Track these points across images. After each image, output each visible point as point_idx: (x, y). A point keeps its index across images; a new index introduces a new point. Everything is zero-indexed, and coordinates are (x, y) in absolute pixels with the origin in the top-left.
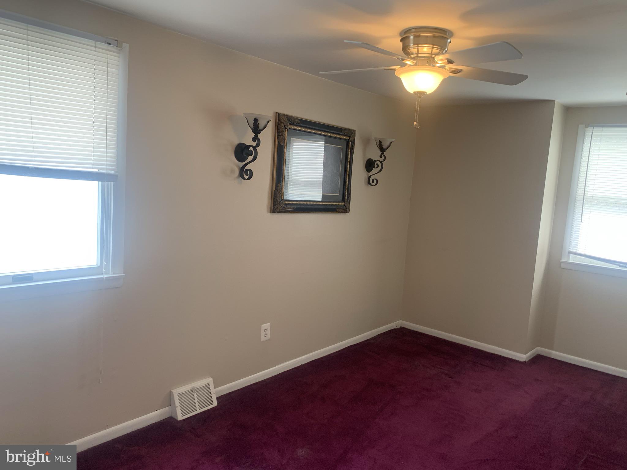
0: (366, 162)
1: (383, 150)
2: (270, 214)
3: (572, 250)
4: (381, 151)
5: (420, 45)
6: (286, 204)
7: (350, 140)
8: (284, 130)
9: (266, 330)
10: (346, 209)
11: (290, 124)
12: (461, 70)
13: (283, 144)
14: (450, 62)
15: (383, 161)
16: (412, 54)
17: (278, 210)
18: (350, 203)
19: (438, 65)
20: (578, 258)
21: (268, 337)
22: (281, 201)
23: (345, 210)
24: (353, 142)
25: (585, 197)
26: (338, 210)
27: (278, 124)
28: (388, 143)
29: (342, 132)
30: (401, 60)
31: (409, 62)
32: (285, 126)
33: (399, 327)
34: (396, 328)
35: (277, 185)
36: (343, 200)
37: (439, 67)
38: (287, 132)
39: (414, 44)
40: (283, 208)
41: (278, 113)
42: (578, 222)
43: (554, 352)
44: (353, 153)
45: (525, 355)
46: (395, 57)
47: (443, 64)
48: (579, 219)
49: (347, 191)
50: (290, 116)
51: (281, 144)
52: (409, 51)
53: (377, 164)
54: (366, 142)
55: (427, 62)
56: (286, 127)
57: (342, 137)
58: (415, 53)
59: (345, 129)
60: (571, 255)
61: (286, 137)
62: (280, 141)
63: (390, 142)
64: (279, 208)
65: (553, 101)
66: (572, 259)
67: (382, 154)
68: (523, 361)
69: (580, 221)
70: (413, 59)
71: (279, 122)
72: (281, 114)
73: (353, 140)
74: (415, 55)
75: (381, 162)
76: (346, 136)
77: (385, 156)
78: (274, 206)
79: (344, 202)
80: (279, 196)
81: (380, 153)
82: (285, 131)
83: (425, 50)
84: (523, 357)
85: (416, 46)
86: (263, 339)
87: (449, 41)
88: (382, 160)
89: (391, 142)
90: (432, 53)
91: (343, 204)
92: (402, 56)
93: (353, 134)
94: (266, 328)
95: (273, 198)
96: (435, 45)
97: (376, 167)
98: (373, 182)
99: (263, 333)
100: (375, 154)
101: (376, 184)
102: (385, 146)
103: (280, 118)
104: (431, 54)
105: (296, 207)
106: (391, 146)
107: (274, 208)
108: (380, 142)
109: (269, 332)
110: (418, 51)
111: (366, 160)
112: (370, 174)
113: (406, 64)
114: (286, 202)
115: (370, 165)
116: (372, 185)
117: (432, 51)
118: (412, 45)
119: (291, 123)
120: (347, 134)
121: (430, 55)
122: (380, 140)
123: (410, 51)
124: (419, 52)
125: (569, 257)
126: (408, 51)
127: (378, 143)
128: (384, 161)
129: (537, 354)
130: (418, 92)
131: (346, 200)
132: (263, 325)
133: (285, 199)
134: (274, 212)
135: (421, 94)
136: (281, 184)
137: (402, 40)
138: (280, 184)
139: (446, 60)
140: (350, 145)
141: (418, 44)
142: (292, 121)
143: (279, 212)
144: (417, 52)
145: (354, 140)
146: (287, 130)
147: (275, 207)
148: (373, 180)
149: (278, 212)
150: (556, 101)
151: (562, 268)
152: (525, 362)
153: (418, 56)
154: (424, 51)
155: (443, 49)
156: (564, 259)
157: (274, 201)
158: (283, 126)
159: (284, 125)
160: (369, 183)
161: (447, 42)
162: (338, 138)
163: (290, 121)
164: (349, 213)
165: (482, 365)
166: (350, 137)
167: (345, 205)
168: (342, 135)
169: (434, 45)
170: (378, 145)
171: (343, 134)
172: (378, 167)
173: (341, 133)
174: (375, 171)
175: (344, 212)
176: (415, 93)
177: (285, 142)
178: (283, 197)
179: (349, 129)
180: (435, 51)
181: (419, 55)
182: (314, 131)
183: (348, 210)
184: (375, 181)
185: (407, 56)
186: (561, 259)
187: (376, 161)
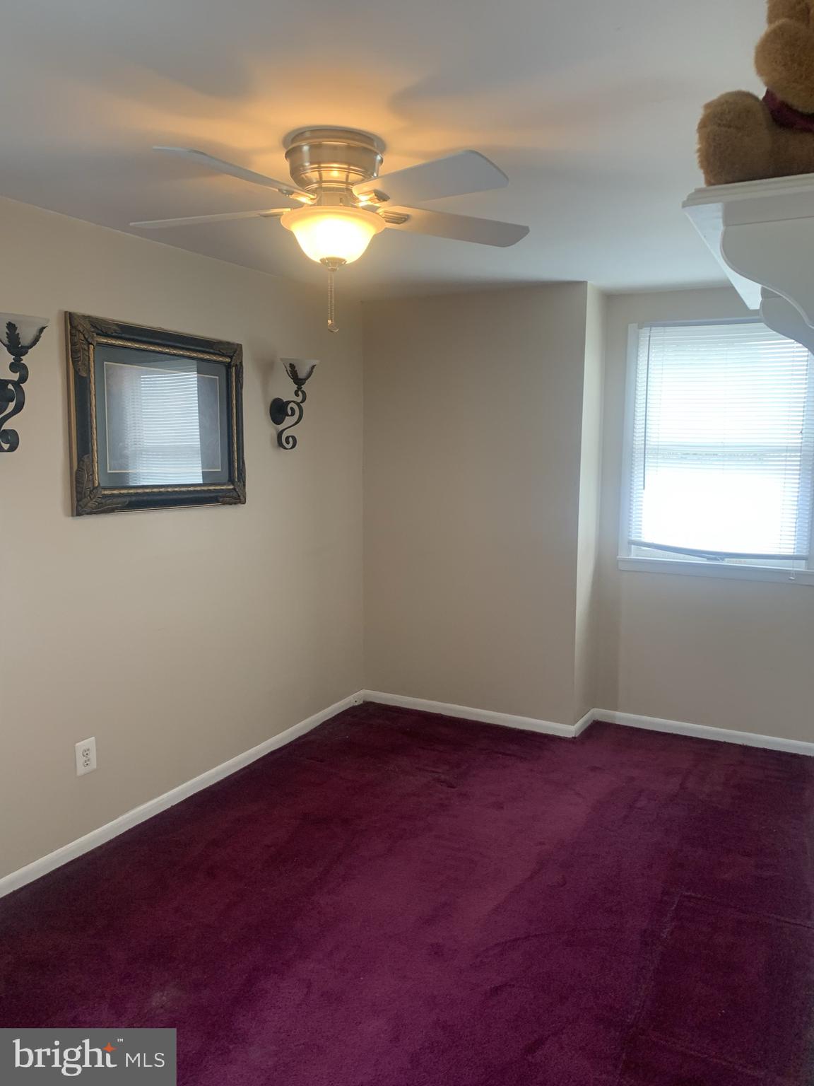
0: (269, 405)
1: (299, 382)
2: (71, 518)
3: (634, 538)
4: (296, 384)
5: (322, 165)
6: (105, 496)
7: (232, 363)
8: (86, 347)
9: (86, 753)
10: (239, 496)
11: (98, 334)
12: (408, 215)
13: (85, 375)
14: (381, 197)
15: (301, 402)
16: (311, 183)
17: (89, 510)
18: (244, 485)
19: (361, 205)
20: (644, 550)
21: (93, 765)
22: (92, 491)
23: (236, 498)
24: (239, 367)
25: (647, 446)
26: (221, 500)
27: (71, 335)
28: (307, 369)
29: (212, 349)
30: (286, 194)
31: (305, 199)
32: (87, 340)
33: (361, 702)
34: (356, 704)
35: (80, 460)
36: (231, 481)
37: (365, 208)
38: (94, 351)
39: (312, 163)
40: (99, 504)
41: (70, 313)
42: (639, 489)
43: (618, 714)
44: (242, 388)
45: (572, 727)
46: (273, 187)
47: (370, 203)
48: (640, 485)
49: (236, 461)
50: (97, 320)
51: (82, 375)
52: (303, 176)
53: (292, 409)
54: (267, 368)
55: (341, 199)
56: (90, 340)
57: (215, 358)
58: (315, 181)
59: (220, 343)
60: (633, 546)
61: (92, 359)
62: (79, 369)
63: (311, 366)
64: (89, 505)
65: (584, 284)
66: (635, 554)
67: (299, 388)
68: (570, 736)
69: (642, 487)
70: (313, 192)
71: (74, 331)
72: (74, 314)
73: (238, 364)
74: (315, 186)
75: (298, 404)
76: (223, 355)
77: (304, 393)
78: (78, 501)
79: (233, 484)
80: (88, 481)
81: (295, 387)
82: (89, 348)
83: (335, 174)
84: (570, 730)
85: (316, 166)
86: (81, 770)
87: (379, 158)
88: (299, 399)
89: (313, 367)
90: (349, 181)
91: (231, 487)
92: (288, 186)
93: (237, 352)
94: (85, 748)
95: (74, 486)
96: (355, 165)
97: (290, 412)
98: (288, 443)
99: (80, 760)
100: (286, 390)
101: (293, 446)
102: (302, 375)
103: (75, 323)
104: (347, 182)
105: (127, 500)
106: (313, 374)
107: (78, 505)
108: (292, 366)
109: (93, 755)
110: (321, 176)
111: (270, 401)
112: (281, 427)
113: (301, 205)
114: (106, 492)
115: (278, 411)
116: (287, 449)
117: (347, 176)
118: (307, 164)
119: (100, 332)
120: (225, 352)
121: (343, 186)
122: (292, 363)
123: (306, 177)
124: (324, 179)
125: (630, 550)
126: (303, 178)
127: (289, 369)
128: (303, 400)
129: (594, 721)
130: (328, 259)
131: (237, 480)
132: (77, 744)
133: (101, 485)
134: (79, 514)
135: (336, 263)
136: (90, 457)
137: (288, 155)
138: (88, 457)
139: (374, 194)
140: (234, 374)
141: (319, 163)
142: (101, 327)
143: (90, 513)
144: (319, 180)
145: (241, 363)
146: (92, 347)
147: (81, 503)
148: (287, 438)
149: (88, 514)
150: (589, 282)
151: (620, 570)
152: (574, 738)
153: (321, 188)
154: (333, 177)
155: (369, 173)
156: (622, 555)
157: (77, 492)
158: (83, 338)
159: (85, 337)
160: (280, 445)
161: (375, 159)
162: (205, 360)
163: (98, 329)
164: (244, 503)
165: (504, 754)
166: (231, 357)
167: (234, 489)
168: (214, 354)
169: (349, 164)
170: (289, 372)
171: (218, 352)
172: (293, 414)
173: (212, 351)
174: (289, 421)
175: (235, 503)
176: (322, 260)
177: (90, 371)
178: (97, 482)
179: (228, 343)
180: (353, 177)
181: (324, 185)
182: (168, 350)
183: (242, 497)
184: (291, 439)
185: (301, 187)
186: (618, 555)
187: (288, 402)
